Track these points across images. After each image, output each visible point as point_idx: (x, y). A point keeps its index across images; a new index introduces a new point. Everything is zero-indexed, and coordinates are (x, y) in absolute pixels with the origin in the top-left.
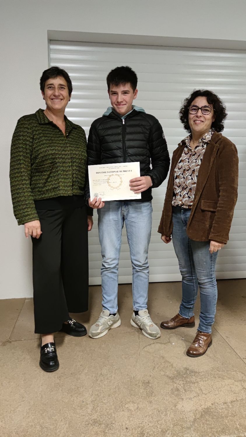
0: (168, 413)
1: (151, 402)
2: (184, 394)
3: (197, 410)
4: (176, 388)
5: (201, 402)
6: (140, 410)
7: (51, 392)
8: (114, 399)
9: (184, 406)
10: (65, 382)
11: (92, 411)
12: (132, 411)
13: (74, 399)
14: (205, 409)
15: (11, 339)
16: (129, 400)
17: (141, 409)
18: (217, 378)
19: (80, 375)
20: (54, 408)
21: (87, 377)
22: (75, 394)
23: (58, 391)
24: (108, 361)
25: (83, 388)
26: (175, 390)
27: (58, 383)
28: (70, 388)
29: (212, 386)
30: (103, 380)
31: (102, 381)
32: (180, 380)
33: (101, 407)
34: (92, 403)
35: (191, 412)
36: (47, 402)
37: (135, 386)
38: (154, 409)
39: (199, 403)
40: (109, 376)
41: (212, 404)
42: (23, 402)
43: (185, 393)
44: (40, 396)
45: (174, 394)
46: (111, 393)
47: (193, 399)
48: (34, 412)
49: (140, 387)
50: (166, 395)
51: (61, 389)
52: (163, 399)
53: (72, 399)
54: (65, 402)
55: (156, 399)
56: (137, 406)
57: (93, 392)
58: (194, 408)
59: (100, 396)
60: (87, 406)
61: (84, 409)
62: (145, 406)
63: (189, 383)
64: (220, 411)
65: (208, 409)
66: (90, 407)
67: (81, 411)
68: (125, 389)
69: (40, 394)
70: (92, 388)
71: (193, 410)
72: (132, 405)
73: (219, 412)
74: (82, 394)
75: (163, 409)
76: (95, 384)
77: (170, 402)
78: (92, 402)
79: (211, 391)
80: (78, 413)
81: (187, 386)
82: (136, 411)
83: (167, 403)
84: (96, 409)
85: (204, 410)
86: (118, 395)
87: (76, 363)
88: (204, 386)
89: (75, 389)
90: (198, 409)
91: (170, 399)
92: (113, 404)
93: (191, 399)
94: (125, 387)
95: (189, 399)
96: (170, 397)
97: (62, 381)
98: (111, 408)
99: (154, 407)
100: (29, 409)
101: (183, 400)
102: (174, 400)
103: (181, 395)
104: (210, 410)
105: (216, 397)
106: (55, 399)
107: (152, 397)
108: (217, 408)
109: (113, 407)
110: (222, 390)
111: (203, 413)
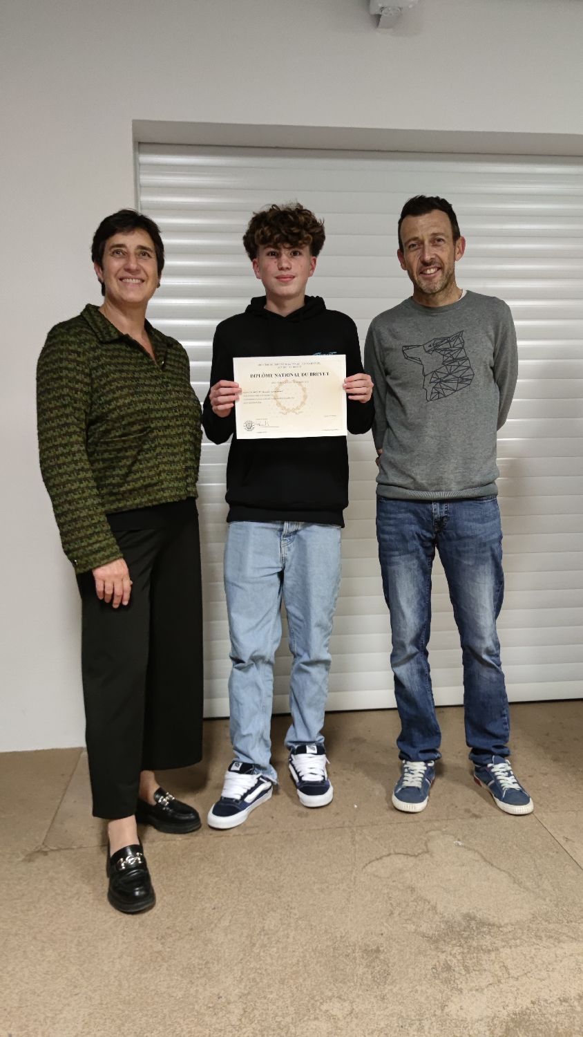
0: (426, 1024)
1: (383, 999)
2: (464, 978)
3: (495, 1017)
4: (444, 964)
5: (506, 997)
6: (357, 1018)
7: (141, 974)
8: (295, 990)
9: (465, 1007)
10: (175, 949)
11: (240, 1020)
12: (339, 1019)
13: (197, 991)
14: (515, 1014)
15: (46, 846)
16: (330, 994)
17: (360, 1015)
18: (544, 939)
19: (212, 931)
20: (150, 1013)
21: (230, 937)
22: (201, 977)
23: (159, 970)
24: (279, 897)
25: (218, 965)
26: (442, 968)
27: (159, 952)
28: (188, 964)
29: (531, 957)
30: (268, 945)
31: (265, 946)
32: (454, 945)
33: (263, 1009)
34: (241, 1000)
35: (482, 1023)
36: (131, 997)
37: (345, 960)
38: (392, 1015)
39: (500, 1000)
40: (282, 933)
41: (533, 1003)
42: (76, 998)
43: (468, 975)
44: (117, 983)
45: (439, 979)
46: (287, 977)
47: (486, 990)
48: (102, 1021)
49: (357, 961)
50: (420, 980)
51: (166, 965)
52: (412, 991)
53: (192, 991)
54: (175, 999)
55: (394, 990)
56: (349, 1008)
57: (242, 973)
58: (489, 1013)
59: (261, 983)
60: (228, 1006)
61: (220, 1014)
62: (369, 1007)
63: (476, 951)
64: (553, 1020)
65: (523, 1013)
66: (237, 1010)
67: (214, 1020)
68: (320, 966)
69: (115, 977)
70: (240, 965)
71: (488, 1017)
72: (338, 1005)
73: (550, 1021)
74: (217, 978)
75: (413, 1013)
76: (247, 954)
77: (431, 998)
78: (241, 997)
79: (529, 970)
80: (207, 1025)
81: (471, 959)
82: (348, 1019)
83: (423, 1000)
84: (251, 1016)
85: (513, 1017)
86: (304, 980)
87: (203, 903)
88: (514, 960)
89: (200, 967)
90: (497, 1013)
91: (429, 991)
92: (292, 1002)
93: (479, 990)
94: (321, 962)
95: (477, 990)
96: (431, 986)
97: (169, 948)
98: (287, 1014)
99: (392, 1010)
100: (90, 1014)
101: (461, 992)
102: (440, 991)
103: (457, 981)
104: (527, 1017)
105: (541, 986)
106: (152, 991)
107: (386, 986)
108: (544, 1012)
109: (292, 1009)
110: (558, 967)
111: (512, 1025)
